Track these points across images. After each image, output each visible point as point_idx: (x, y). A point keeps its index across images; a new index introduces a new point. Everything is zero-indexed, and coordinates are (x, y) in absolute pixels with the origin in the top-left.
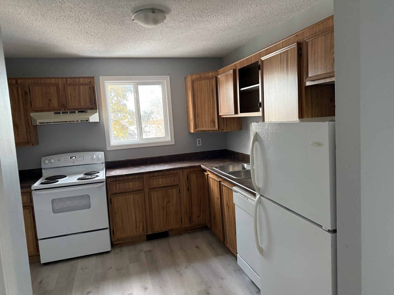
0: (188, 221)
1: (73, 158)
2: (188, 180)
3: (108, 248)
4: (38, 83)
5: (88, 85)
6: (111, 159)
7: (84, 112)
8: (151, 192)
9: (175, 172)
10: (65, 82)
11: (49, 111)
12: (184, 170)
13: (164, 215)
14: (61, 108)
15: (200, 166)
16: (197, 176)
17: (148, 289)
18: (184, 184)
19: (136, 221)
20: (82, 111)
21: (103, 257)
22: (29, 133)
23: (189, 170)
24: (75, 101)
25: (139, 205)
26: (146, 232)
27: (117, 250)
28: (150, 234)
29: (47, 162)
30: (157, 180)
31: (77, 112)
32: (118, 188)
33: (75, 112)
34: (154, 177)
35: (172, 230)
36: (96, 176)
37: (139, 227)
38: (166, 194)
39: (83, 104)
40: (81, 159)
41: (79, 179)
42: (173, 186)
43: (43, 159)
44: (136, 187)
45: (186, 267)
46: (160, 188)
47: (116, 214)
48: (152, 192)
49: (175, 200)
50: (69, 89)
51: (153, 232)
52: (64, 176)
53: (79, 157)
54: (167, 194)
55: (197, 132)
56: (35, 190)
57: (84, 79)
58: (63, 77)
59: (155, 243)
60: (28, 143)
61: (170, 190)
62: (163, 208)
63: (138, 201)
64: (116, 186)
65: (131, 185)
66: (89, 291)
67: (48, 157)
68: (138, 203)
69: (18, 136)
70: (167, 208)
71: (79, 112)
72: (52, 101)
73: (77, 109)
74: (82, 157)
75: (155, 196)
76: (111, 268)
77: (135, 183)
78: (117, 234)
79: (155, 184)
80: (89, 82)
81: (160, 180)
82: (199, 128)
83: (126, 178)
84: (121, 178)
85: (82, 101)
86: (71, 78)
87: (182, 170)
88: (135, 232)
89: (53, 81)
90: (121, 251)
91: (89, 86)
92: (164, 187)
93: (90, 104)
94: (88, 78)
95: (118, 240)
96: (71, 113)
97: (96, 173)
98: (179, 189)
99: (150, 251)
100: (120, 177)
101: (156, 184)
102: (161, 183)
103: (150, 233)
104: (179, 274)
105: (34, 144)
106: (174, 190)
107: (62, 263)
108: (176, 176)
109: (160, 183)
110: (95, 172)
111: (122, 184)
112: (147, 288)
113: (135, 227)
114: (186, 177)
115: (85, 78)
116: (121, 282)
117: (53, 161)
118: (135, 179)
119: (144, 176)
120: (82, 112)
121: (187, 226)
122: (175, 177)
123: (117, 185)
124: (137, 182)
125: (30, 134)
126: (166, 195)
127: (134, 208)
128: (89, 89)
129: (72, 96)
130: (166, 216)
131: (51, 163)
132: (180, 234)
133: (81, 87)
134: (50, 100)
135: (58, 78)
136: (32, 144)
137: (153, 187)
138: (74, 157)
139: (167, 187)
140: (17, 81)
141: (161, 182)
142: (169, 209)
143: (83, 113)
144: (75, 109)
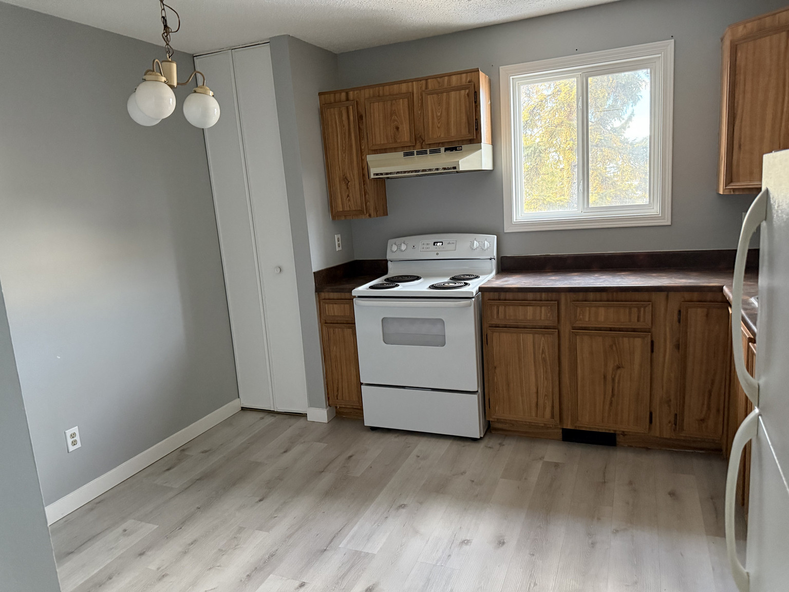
0: (670, 425)
1: (438, 244)
2: (679, 321)
3: (475, 431)
4: (379, 96)
5: (465, 88)
6: (513, 251)
7: (456, 150)
8: (576, 335)
9: (645, 296)
10: (424, 88)
11: (395, 150)
12: (671, 294)
13: (605, 395)
14: (416, 143)
15: (720, 289)
16: (707, 315)
17: (504, 546)
18: (668, 329)
19: (537, 392)
20: (453, 148)
21: (463, 446)
22: (363, 193)
23: (687, 296)
24: (439, 126)
25: (544, 360)
26: (558, 422)
27: (493, 442)
28: (569, 428)
29: (395, 248)
30: (593, 309)
31: (443, 149)
32: (501, 315)
33: (438, 151)
34: (585, 301)
35: (624, 434)
36: (463, 284)
37: (545, 408)
38: (614, 346)
39: (453, 132)
40: (452, 247)
41: (433, 287)
42: (634, 330)
43: (390, 242)
44: (541, 319)
45: (616, 532)
46: (600, 329)
47: (495, 367)
48: (578, 337)
49: (636, 367)
50: (430, 100)
51: (576, 427)
52: (416, 276)
53: (449, 243)
54: (616, 346)
55: (732, 193)
56: (359, 297)
57: (459, 76)
58: (421, 76)
59: (578, 451)
60: (361, 212)
61: (626, 340)
62: (605, 377)
63: (543, 351)
64: (498, 310)
65: (530, 314)
66: (405, 503)
67: (397, 239)
68: (543, 355)
69: (348, 199)
70: (613, 380)
71: (446, 150)
72: (400, 129)
73: (443, 144)
74: (453, 243)
75: (587, 347)
76: (463, 473)
77: (538, 308)
78: (497, 408)
79: (587, 320)
80: (469, 82)
81: (602, 311)
82: (739, 181)
83: (520, 295)
84: (509, 296)
85: (452, 125)
86: (435, 77)
87: (663, 294)
88: (534, 414)
89: (404, 87)
90: (501, 444)
91: (467, 91)
92: (611, 329)
93: (467, 131)
94: (466, 72)
95: (499, 421)
96: (432, 152)
97: (472, 277)
98: (649, 341)
99: (556, 465)
100: (507, 293)
101: (589, 318)
102: (603, 320)
103: (569, 426)
104: (590, 541)
105: (372, 215)
106: (638, 342)
107: (396, 435)
108: (645, 308)
109: (602, 318)
110: (472, 275)
111: (511, 307)
112: (504, 543)
113: (534, 405)
114: (676, 312)
115: (461, 73)
116: (465, 509)
117: (403, 247)
118: (541, 301)
119: (563, 296)
120: (451, 149)
121: (666, 435)
122: (642, 309)
123: (501, 309)
124: (543, 308)
125: (365, 196)
126: (614, 348)
127: (535, 362)
128: (467, 97)
129: (435, 116)
130: (611, 398)
131: (402, 251)
132: (647, 449)
133: (453, 94)
134: (397, 128)
135: (412, 81)
136: (368, 215)
137: (581, 325)
138: (440, 242)
139: (620, 330)
140: (347, 94)
141: (603, 315)
142: (619, 383)
143: (454, 152)
144: (439, 143)
